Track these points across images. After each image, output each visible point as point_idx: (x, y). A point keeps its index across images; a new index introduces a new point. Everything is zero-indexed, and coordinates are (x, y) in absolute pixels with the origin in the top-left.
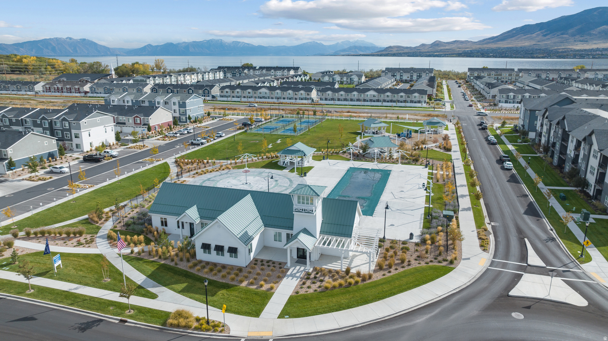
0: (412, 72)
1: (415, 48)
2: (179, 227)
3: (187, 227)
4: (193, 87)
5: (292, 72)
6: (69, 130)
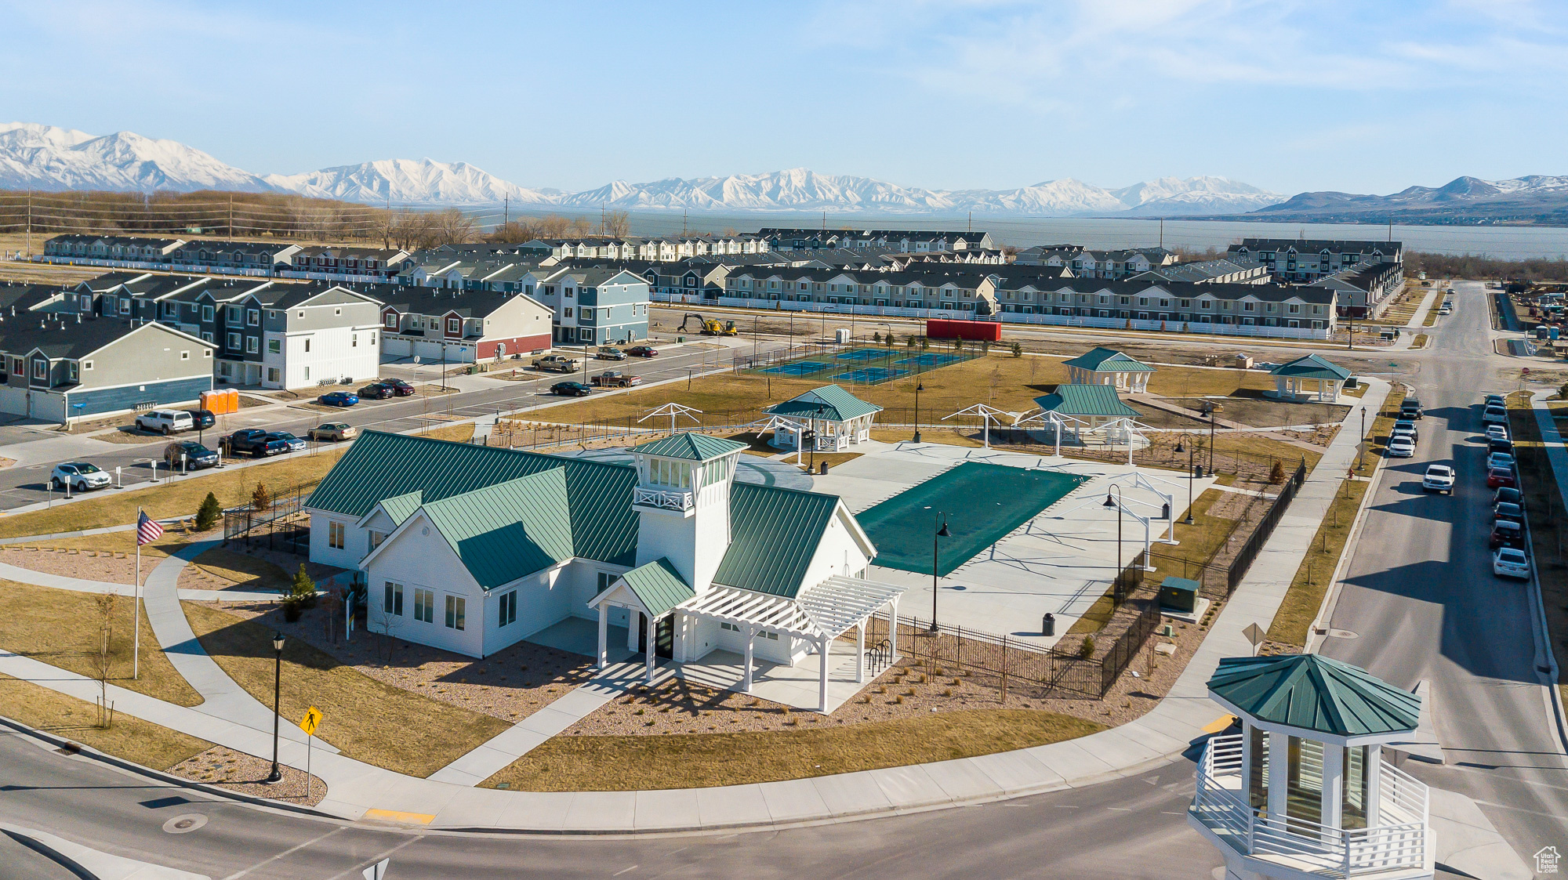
0: (1326, 250)
1: (1387, 198)
4: (659, 269)
5: (960, 245)
6: (259, 333)
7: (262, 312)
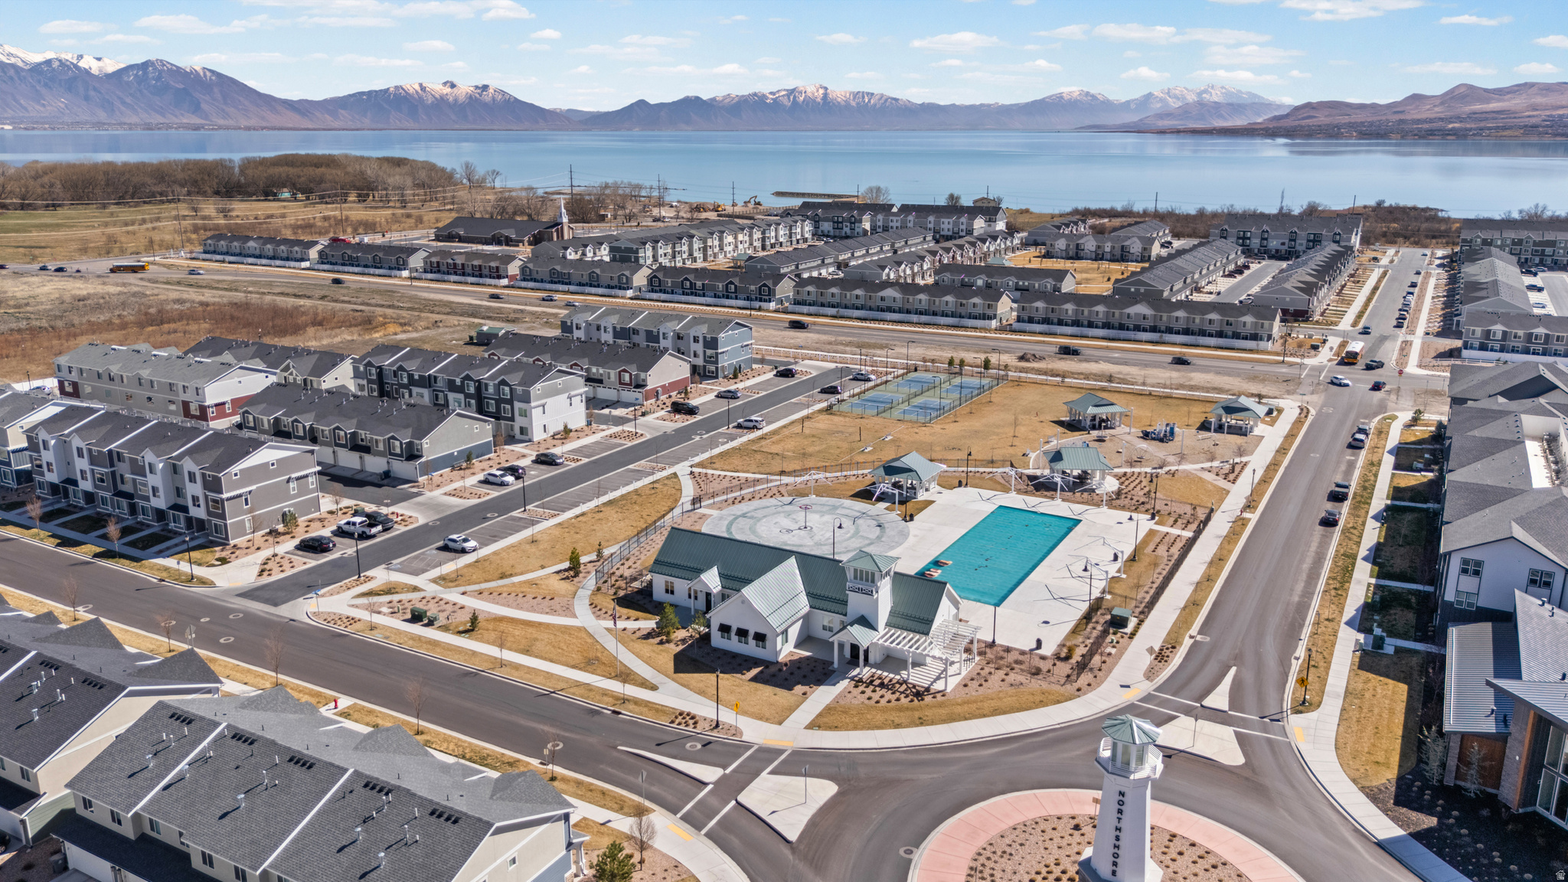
0: (1295, 229)
1: (1389, 105)
2: (690, 597)
3: (702, 598)
4: (738, 276)
5: (979, 225)
6: (510, 402)
7: (511, 390)
